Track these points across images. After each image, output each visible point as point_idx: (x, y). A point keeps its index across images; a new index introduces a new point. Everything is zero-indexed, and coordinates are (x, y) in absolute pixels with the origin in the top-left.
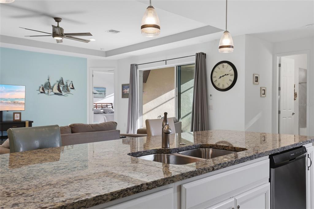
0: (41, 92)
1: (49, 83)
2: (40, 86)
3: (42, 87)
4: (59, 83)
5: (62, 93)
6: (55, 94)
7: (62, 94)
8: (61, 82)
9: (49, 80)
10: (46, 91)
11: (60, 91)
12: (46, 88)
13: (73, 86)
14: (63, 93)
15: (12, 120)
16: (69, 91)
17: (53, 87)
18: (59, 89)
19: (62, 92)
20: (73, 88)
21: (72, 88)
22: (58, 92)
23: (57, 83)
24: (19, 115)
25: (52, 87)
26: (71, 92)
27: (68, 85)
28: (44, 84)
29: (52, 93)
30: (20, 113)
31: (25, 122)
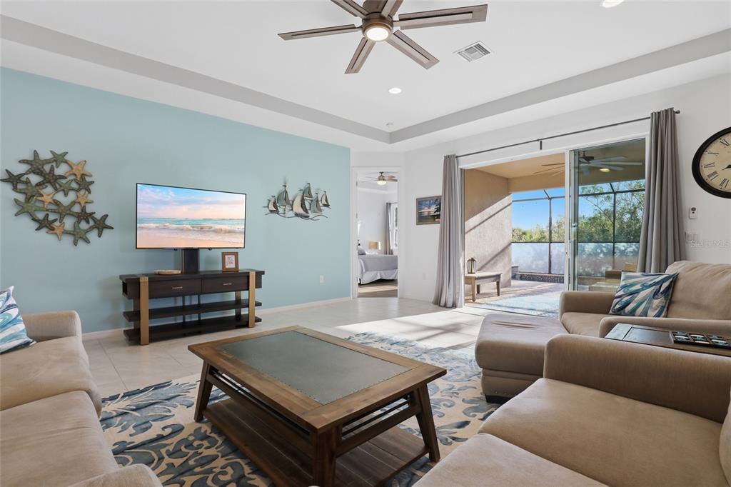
0: (271, 211)
1: (286, 192)
2: (270, 197)
3: (273, 200)
4: (303, 193)
5: (308, 213)
6: (297, 215)
7: (308, 217)
8: (307, 192)
9: (285, 186)
10: (281, 210)
11: (306, 211)
12: (279, 203)
13: (326, 201)
14: (311, 215)
15: (220, 268)
16: (321, 210)
17: (293, 202)
18: (303, 206)
19: (309, 211)
20: (327, 205)
21: (325, 205)
22: (301, 211)
23: (301, 194)
24: (233, 258)
25: (291, 202)
26: (324, 213)
27: (320, 199)
28: (276, 195)
29: (291, 214)
30: (236, 255)
31: (249, 273)
